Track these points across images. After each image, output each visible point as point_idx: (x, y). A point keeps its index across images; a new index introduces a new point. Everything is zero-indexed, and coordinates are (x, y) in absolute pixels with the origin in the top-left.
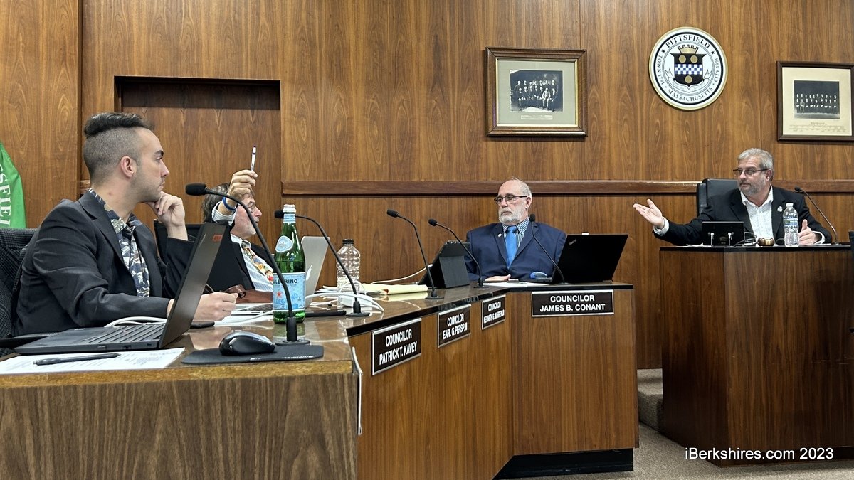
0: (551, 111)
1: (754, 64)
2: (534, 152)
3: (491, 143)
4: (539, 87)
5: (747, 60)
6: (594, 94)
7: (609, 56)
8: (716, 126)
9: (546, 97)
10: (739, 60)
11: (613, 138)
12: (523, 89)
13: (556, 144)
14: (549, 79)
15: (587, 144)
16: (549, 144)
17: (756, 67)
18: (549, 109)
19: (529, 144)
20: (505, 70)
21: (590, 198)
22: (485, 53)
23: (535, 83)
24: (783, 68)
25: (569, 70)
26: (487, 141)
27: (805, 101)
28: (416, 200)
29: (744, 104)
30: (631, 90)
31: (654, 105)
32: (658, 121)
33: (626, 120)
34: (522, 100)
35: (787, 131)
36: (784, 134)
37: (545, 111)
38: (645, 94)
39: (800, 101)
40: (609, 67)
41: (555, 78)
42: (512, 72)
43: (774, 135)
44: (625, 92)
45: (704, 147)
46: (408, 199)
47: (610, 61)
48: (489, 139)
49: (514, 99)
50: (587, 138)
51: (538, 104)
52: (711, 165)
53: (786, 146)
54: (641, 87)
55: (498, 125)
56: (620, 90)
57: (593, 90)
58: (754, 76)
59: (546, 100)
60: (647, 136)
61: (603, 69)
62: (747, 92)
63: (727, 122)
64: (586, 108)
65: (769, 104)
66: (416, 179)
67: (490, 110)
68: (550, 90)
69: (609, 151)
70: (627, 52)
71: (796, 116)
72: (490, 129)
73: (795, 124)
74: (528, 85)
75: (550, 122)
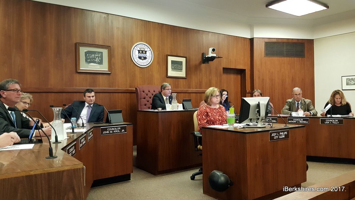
0: (99, 65)
3: (78, 75)
4: (95, 56)
5: (158, 54)
8: (150, 72)
10: (156, 53)
11: (119, 75)
12: (89, 57)
13: (101, 76)
14: (98, 54)
15: (111, 76)
16: (98, 76)
17: (161, 56)
18: (98, 64)
20: (83, 50)
21: (112, 94)
22: (76, 44)
23: (93, 55)
24: (168, 57)
25: (105, 52)
26: (76, 74)
27: (174, 66)
28: (50, 94)
29: (158, 67)
30: (125, 60)
32: (133, 70)
33: (123, 69)
34: (89, 60)
35: (169, 75)
36: (168, 75)
37: (97, 65)
40: (118, 52)
41: (101, 54)
42: (85, 51)
43: (166, 76)
44: (123, 60)
45: (146, 78)
46: (47, 94)
47: (118, 50)
48: (77, 73)
49: (86, 61)
50: (111, 74)
51: (95, 62)
53: (169, 79)
55: (81, 69)
56: (121, 60)
57: (113, 59)
58: (160, 58)
59: (97, 61)
60: (130, 75)
61: (116, 53)
62: (158, 63)
63: (153, 71)
64: (111, 64)
65: (165, 67)
66: (49, 87)
67: (78, 63)
68: (99, 58)
69: (118, 79)
70: (124, 48)
71: (171, 71)
72: (78, 70)
73: (171, 73)
74: (91, 56)
75: (99, 68)
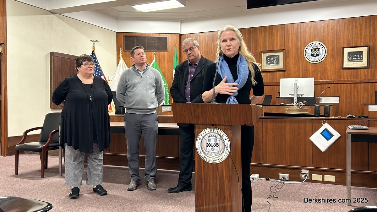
1: (335, 48)
2: (272, 75)
5: (333, 47)
6: (288, 60)
7: (292, 50)
8: (323, 66)
9: (275, 61)
10: (330, 48)
11: (293, 71)
12: (269, 60)
13: (278, 73)
14: (276, 57)
15: (286, 72)
16: (276, 73)
17: (336, 49)
19: (271, 73)
20: (264, 56)
22: (260, 52)
23: (272, 58)
24: (344, 49)
25: (281, 55)
27: (351, 57)
29: (332, 60)
30: (298, 58)
31: (305, 61)
33: (297, 66)
34: (269, 63)
36: (344, 67)
37: (275, 65)
38: (302, 59)
39: (349, 57)
40: (292, 53)
41: (278, 57)
42: (266, 56)
43: (341, 68)
44: (297, 59)
45: (319, 72)
47: (292, 51)
49: (267, 63)
50: (286, 71)
51: (273, 63)
52: (321, 76)
54: (301, 57)
55: (263, 69)
56: (295, 58)
58: (335, 51)
60: (303, 69)
61: (290, 53)
62: (333, 56)
63: (326, 65)
65: (340, 59)
68: (276, 60)
69: (292, 74)
70: (297, 49)
71: (348, 62)
73: (347, 64)
74: (271, 59)
75: (276, 67)
